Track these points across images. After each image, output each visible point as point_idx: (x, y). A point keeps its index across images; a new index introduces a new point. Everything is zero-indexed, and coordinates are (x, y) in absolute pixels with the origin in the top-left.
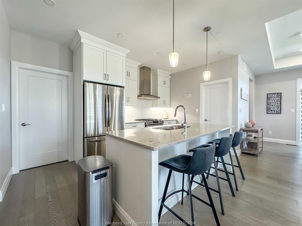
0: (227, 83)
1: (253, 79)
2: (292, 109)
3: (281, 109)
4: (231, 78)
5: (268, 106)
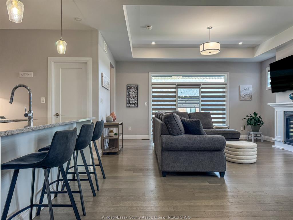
0: (86, 63)
1: (114, 65)
2: (146, 103)
3: (138, 102)
4: (91, 58)
5: (128, 98)
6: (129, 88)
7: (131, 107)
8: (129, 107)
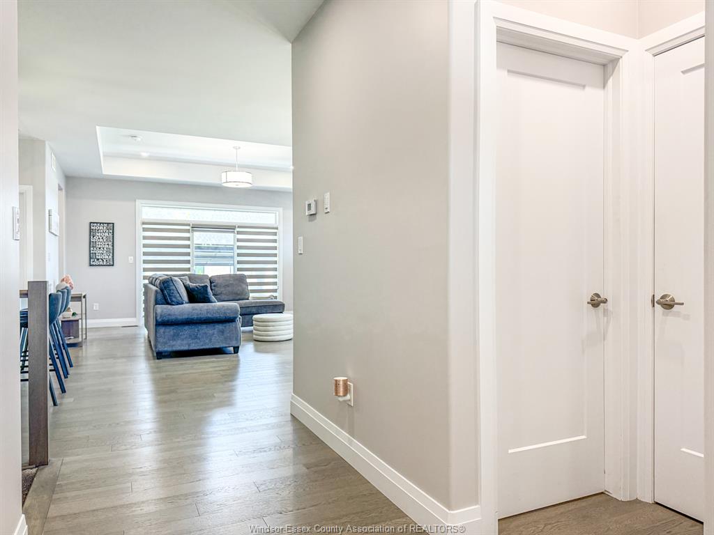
1: (63, 186)
2: (130, 258)
3: (113, 257)
4: (32, 187)
5: (92, 249)
6: (94, 228)
7: (99, 265)
8: (96, 265)
